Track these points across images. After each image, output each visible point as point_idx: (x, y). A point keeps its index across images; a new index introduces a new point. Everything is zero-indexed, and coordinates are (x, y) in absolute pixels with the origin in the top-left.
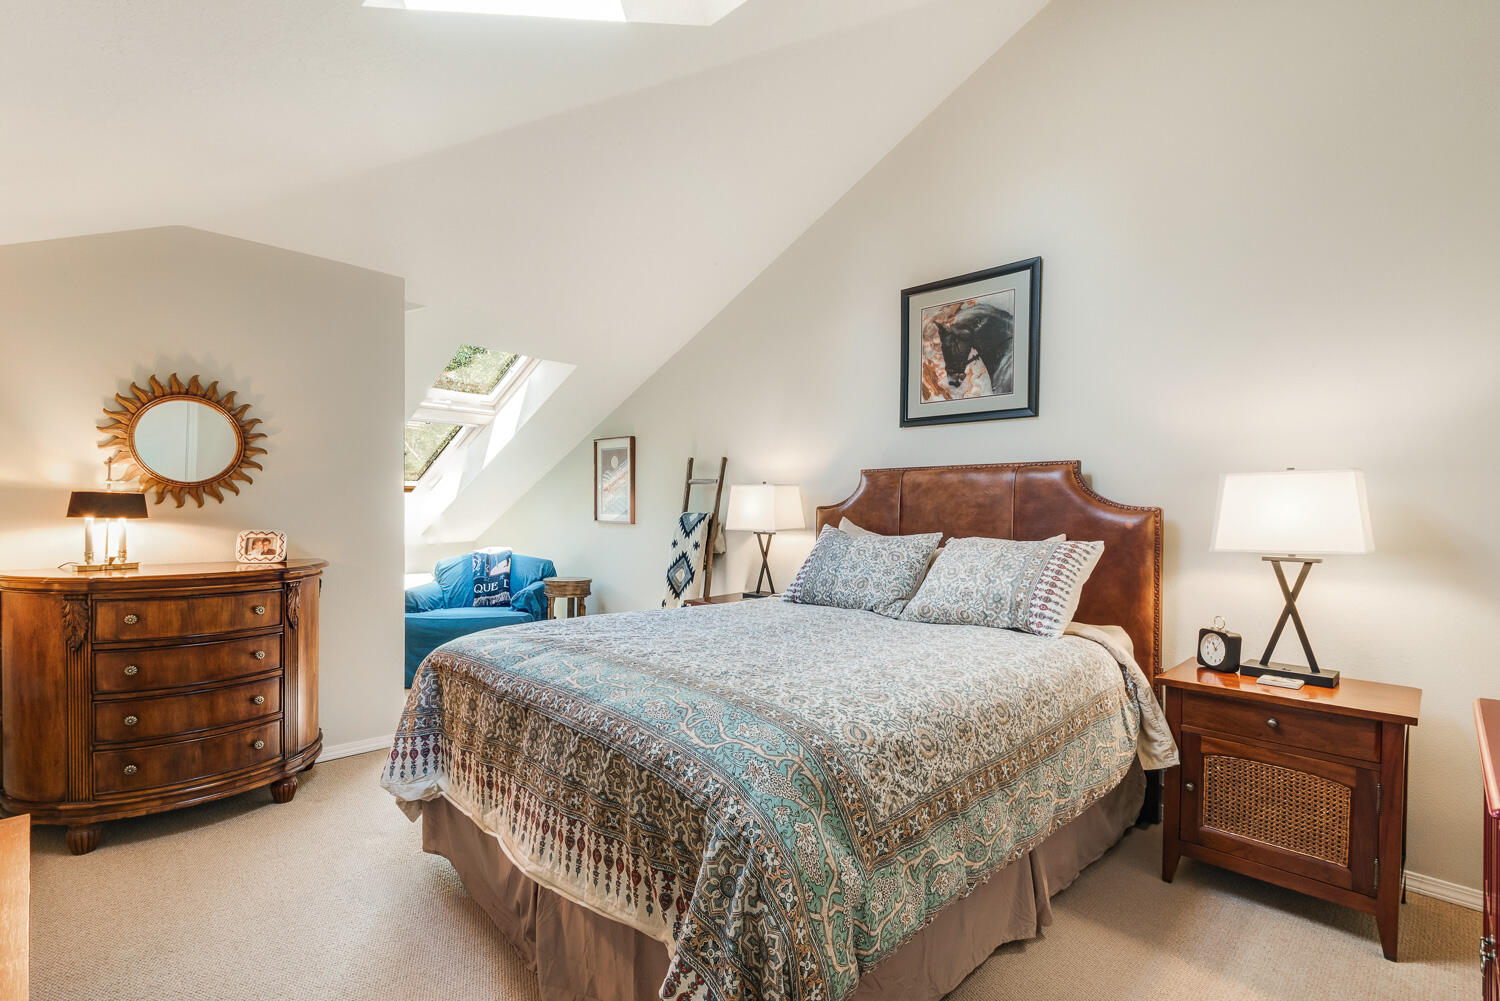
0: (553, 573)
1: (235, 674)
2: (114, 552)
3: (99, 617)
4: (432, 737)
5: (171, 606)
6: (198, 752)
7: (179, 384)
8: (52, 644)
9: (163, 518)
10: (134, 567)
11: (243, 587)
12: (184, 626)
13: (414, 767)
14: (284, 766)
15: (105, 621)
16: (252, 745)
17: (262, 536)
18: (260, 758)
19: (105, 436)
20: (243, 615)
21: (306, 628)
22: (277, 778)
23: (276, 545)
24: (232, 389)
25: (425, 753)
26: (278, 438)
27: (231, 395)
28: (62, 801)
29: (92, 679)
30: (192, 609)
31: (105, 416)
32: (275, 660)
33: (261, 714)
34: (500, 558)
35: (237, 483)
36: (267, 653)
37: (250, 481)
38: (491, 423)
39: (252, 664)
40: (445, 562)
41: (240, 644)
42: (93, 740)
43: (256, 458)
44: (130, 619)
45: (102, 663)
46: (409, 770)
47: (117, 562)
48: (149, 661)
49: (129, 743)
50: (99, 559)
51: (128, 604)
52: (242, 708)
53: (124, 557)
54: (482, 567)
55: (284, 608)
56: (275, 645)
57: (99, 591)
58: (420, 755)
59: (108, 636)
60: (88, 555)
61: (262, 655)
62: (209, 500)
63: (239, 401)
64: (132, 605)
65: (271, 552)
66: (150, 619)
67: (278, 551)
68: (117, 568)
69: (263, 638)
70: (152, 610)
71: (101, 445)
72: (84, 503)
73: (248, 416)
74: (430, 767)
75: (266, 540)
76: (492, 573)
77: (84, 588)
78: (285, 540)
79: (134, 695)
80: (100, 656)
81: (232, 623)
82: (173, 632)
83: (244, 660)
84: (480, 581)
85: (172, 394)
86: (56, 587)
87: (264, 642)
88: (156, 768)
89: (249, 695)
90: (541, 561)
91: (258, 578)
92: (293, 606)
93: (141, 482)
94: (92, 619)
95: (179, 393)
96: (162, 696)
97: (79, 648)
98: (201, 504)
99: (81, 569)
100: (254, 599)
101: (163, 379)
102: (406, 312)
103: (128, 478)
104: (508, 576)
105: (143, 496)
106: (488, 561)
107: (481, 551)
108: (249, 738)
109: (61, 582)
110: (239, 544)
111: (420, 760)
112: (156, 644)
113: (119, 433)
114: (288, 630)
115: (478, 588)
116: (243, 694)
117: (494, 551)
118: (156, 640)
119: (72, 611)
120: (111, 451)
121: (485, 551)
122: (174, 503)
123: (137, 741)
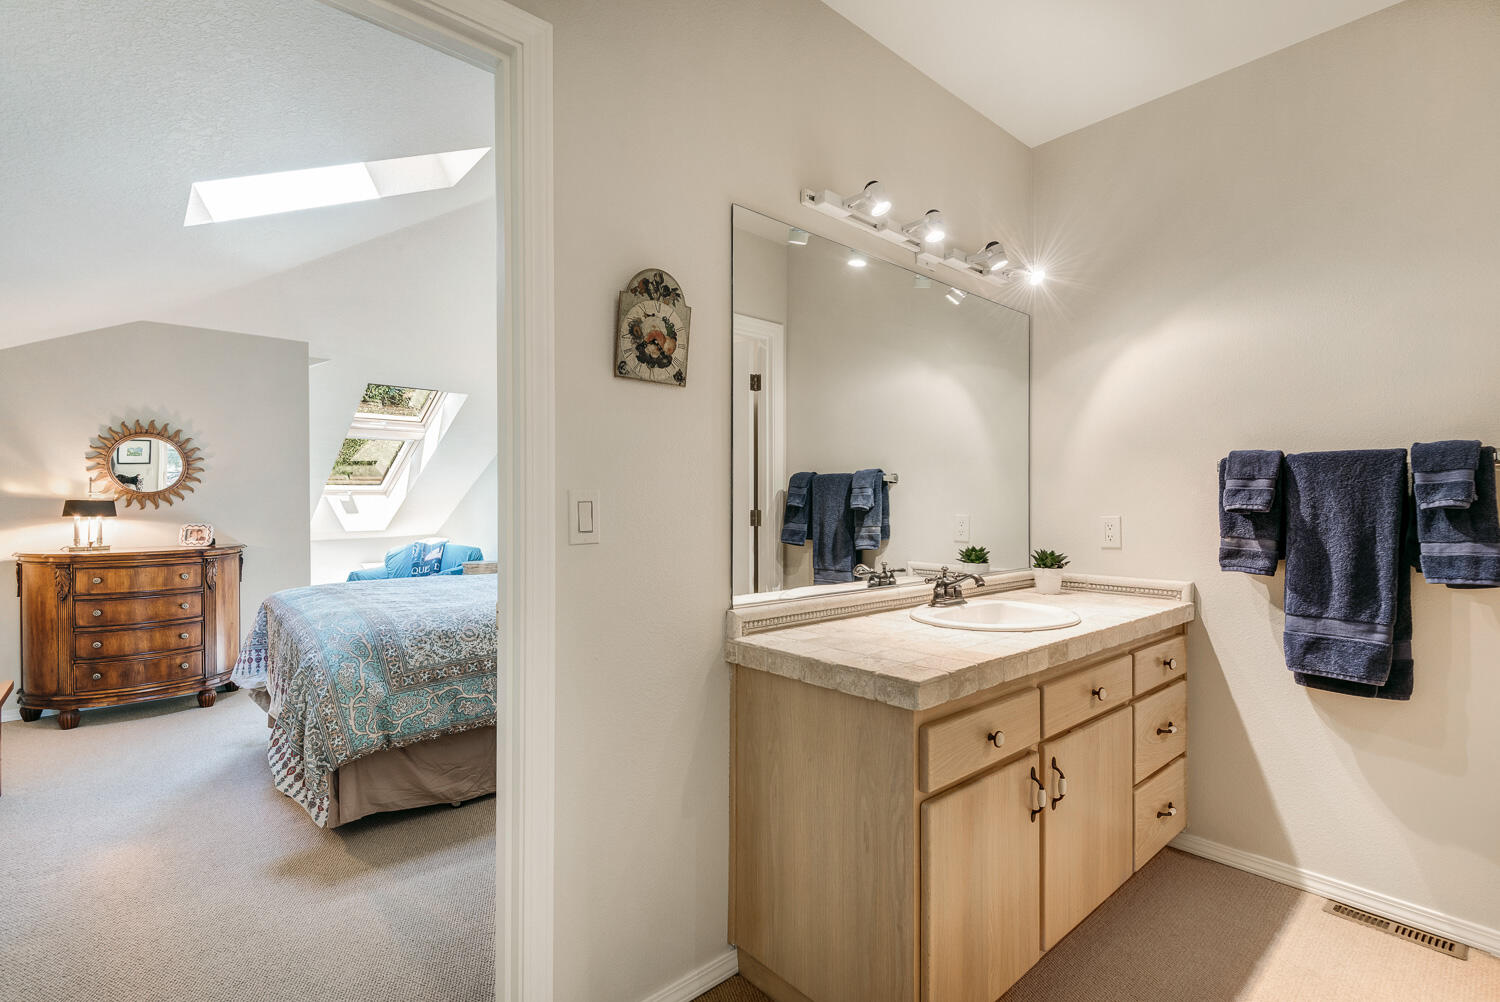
0: (480, 558)
1: (168, 618)
2: (94, 538)
3: (78, 579)
4: (263, 651)
5: (123, 572)
6: (142, 668)
7: (141, 427)
8: (49, 596)
9: (126, 517)
10: (108, 548)
11: (173, 561)
12: (132, 585)
13: (250, 668)
14: (205, 682)
15: (81, 582)
16: (180, 666)
17: (197, 528)
18: (185, 675)
19: (91, 463)
20: (173, 579)
21: (223, 590)
22: (201, 689)
23: (206, 534)
24: (180, 428)
25: (258, 660)
26: (212, 460)
27: (178, 432)
28: (56, 695)
29: (73, 618)
30: (136, 574)
31: (91, 450)
32: (198, 610)
33: (187, 645)
34: (434, 547)
35: (183, 492)
36: (192, 605)
37: (192, 490)
38: (423, 439)
39: (180, 614)
40: (393, 550)
41: (172, 599)
42: (74, 658)
43: (197, 475)
44: (97, 580)
45: (80, 608)
46: (246, 670)
47: (95, 545)
48: (109, 608)
49: (96, 659)
50: (84, 543)
51: (95, 570)
52: (173, 641)
53: (101, 542)
54: (420, 554)
55: (204, 575)
56: (197, 600)
57: (76, 563)
58: (254, 662)
59: (83, 591)
60: (76, 540)
61: (186, 606)
62: (163, 504)
63: (183, 437)
64: (98, 571)
65: (202, 538)
66: (109, 581)
67: (207, 538)
68: (95, 549)
69: (189, 595)
70: (111, 575)
71: (88, 469)
72: (73, 507)
73: (190, 446)
74: (262, 669)
75: (200, 530)
76: (426, 559)
77: (68, 561)
78: (212, 530)
79: (99, 629)
80: (77, 603)
81: (165, 585)
82: (125, 589)
83: (174, 609)
84: (416, 565)
85: (136, 433)
86: (51, 560)
87: (189, 598)
88: (113, 676)
89: (178, 632)
90: (470, 548)
91: (185, 555)
92: (210, 574)
93: (115, 493)
94: (72, 580)
95: (141, 433)
96: (118, 630)
97: (65, 599)
98: (157, 506)
99: (71, 550)
100: (181, 569)
101: (131, 424)
102: (310, 367)
103: (106, 490)
104: (439, 561)
105: (113, 502)
106: (425, 549)
107: (420, 541)
108: (178, 660)
109: (54, 557)
110: (182, 533)
111: (254, 664)
112: (114, 597)
113: (101, 461)
114: (207, 591)
115: (415, 571)
116: (174, 632)
117: (431, 542)
118: (113, 594)
119: (61, 575)
120: (94, 474)
121: (423, 541)
122: (139, 506)
123: (103, 658)
